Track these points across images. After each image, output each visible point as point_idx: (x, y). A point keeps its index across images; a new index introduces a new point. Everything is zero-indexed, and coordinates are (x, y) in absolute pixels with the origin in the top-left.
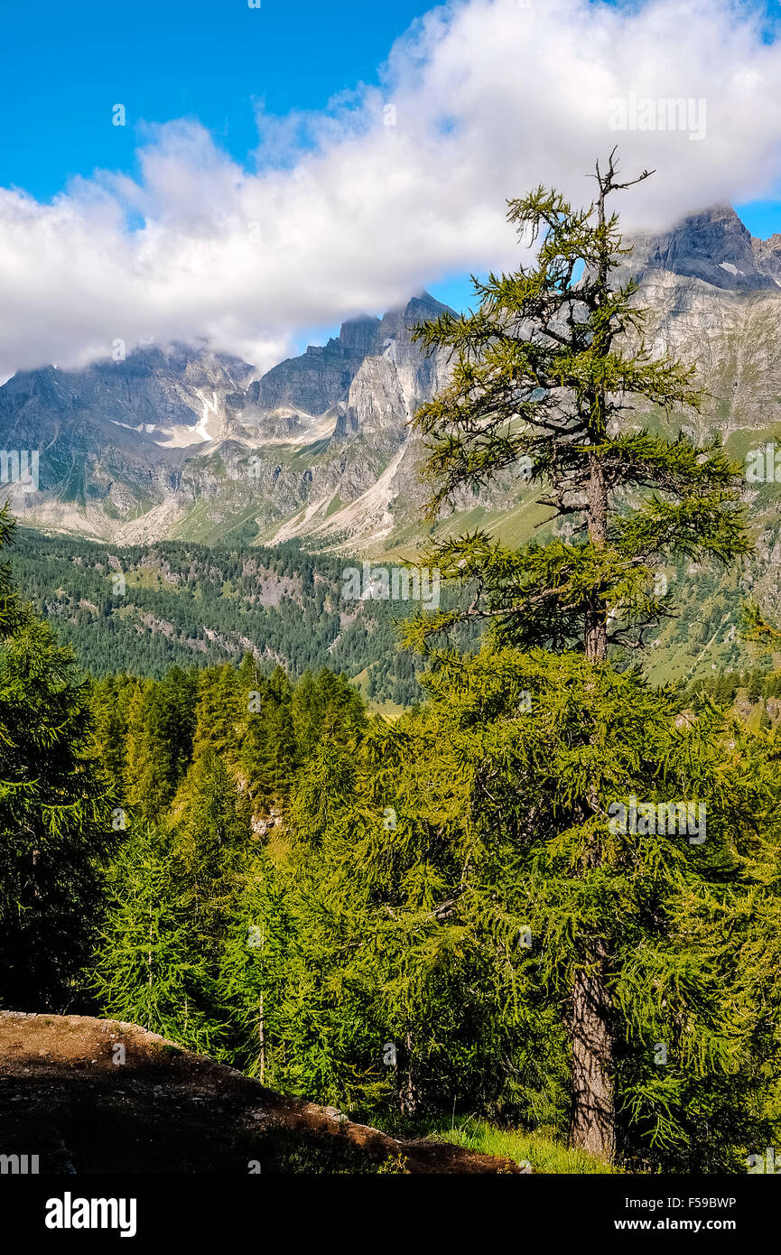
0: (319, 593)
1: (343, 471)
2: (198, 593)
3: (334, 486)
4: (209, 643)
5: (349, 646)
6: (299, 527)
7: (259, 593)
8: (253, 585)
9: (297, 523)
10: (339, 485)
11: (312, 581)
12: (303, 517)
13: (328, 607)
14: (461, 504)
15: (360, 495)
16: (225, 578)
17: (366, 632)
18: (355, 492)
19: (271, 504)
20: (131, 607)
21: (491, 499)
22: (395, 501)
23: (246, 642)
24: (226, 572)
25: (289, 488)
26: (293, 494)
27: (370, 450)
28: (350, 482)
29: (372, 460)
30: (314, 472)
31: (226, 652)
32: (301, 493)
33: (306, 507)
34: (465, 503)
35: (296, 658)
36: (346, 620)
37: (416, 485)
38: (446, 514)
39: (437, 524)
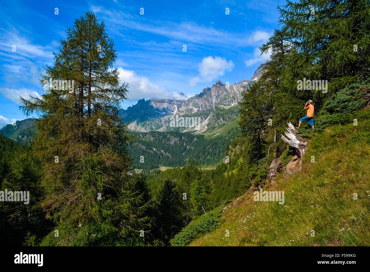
0: (183, 141)
2: (157, 142)
4: (154, 151)
6: (188, 130)
8: (169, 140)
11: (182, 139)
13: (185, 144)
15: (201, 123)
16: (163, 138)
17: (191, 150)
20: (137, 143)
21: (227, 121)
22: (208, 124)
23: (162, 151)
27: (204, 113)
29: (205, 115)
31: (157, 153)
34: (221, 122)
35: (173, 155)
36: (188, 147)
37: (213, 120)
38: (217, 125)
39: (215, 127)
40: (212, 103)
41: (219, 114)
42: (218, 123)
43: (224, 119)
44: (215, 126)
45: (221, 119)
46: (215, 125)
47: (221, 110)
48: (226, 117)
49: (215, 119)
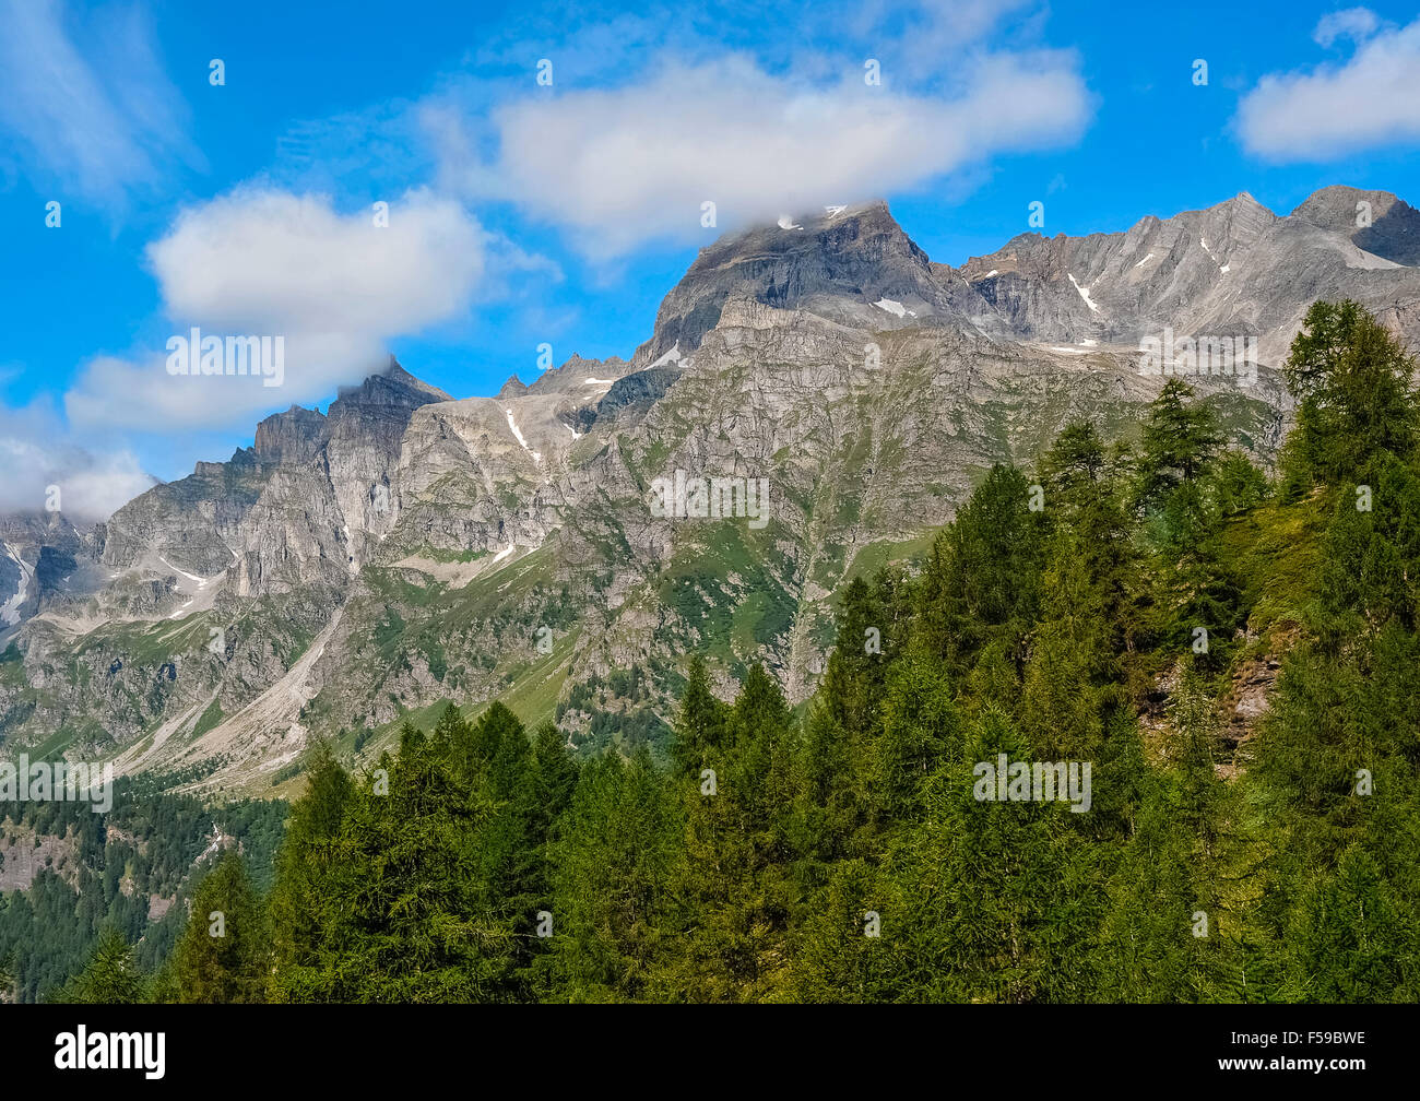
0: (113, 860)
1: (229, 660)
3: (212, 686)
6: (139, 760)
9: (138, 754)
10: (220, 686)
11: (102, 840)
12: (151, 742)
13: (128, 886)
14: (412, 696)
15: (254, 697)
18: (247, 692)
19: (96, 725)
21: (463, 686)
22: (312, 704)
25: (130, 695)
26: (136, 704)
27: (277, 621)
28: (239, 678)
29: (280, 637)
30: (179, 666)
32: (151, 702)
33: (159, 725)
34: (419, 695)
36: (159, 908)
37: (349, 673)
38: (385, 716)
39: (370, 733)
40: (338, 537)
41: (397, 625)
42: (394, 699)
43: (438, 670)
44: (369, 723)
45: (421, 668)
46: (369, 718)
47: (413, 596)
48: (458, 656)
49: (371, 667)
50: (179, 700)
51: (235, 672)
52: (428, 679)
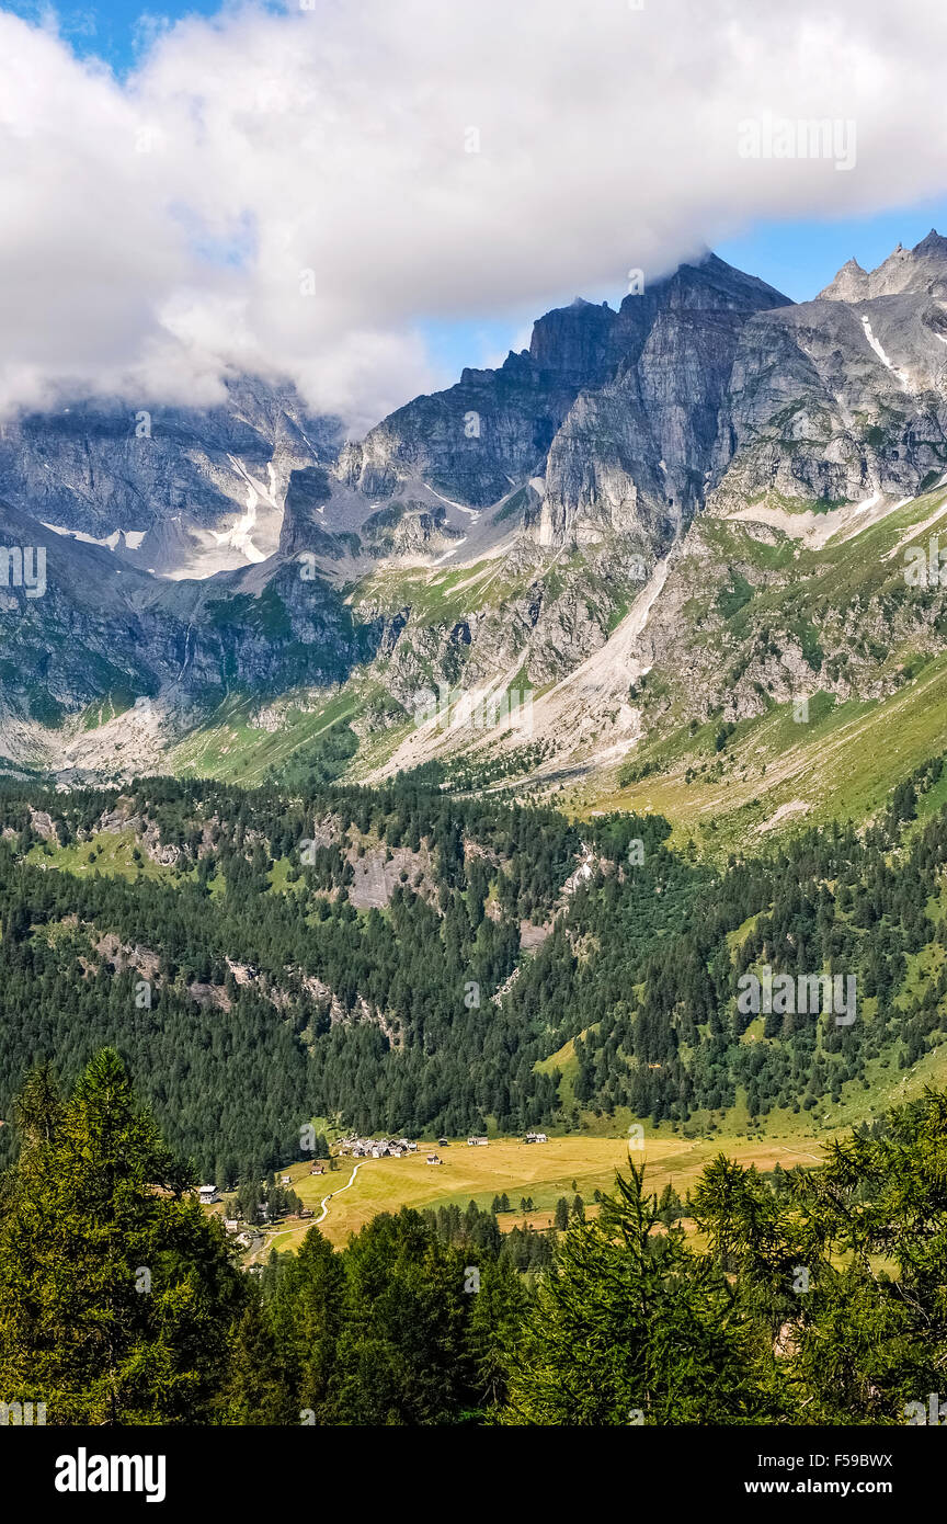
0: (475, 880)
1: (534, 622)
2: (219, 886)
3: (516, 652)
4: (236, 991)
5: (538, 993)
6: (441, 738)
7: (348, 883)
8: (334, 867)
9: (438, 731)
10: (525, 652)
11: (460, 855)
13: (494, 909)
14: (781, 687)
15: (571, 669)
16: (277, 853)
17: (574, 963)
18: (559, 664)
19: (383, 693)
20: (72, 921)
21: (847, 679)
22: (644, 681)
23: (316, 987)
24: (278, 841)
25: (420, 658)
26: (428, 670)
27: (591, 579)
28: (549, 645)
29: (595, 598)
30: (473, 626)
31: (273, 1009)
32: (446, 668)
34: (790, 686)
35: (422, 1020)
36: (533, 936)
37: (689, 648)
38: (749, 709)
39: (732, 729)
40: (655, 474)
41: (744, 593)
42: (759, 689)
43: (813, 658)
44: (728, 715)
45: (793, 655)
46: (729, 710)
47: (761, 555)
48: (837, 642)
49: (719, 643)
50: (478, 668)
51: (544, 638)
52: (801, 669)
